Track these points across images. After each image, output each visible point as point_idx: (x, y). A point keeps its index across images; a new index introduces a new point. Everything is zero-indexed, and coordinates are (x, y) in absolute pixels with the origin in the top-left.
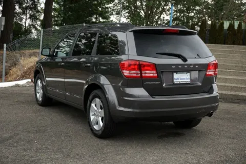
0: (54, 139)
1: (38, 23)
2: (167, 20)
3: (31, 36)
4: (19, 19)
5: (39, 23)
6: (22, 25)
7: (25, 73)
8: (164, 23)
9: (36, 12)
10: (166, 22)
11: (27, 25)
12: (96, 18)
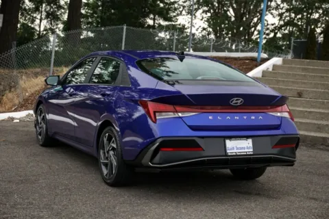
0: (45, 192)
1: (59, 26)
2: (273, 25)
3: (48, 47)
4: (29, 19)
5: (61, 26)
6: (33, 28)
7: (26, 100)
8: (268, 29)
9: (57, 8)
10: (271, 27)
11: (42, 29)
12: (154, 19)
